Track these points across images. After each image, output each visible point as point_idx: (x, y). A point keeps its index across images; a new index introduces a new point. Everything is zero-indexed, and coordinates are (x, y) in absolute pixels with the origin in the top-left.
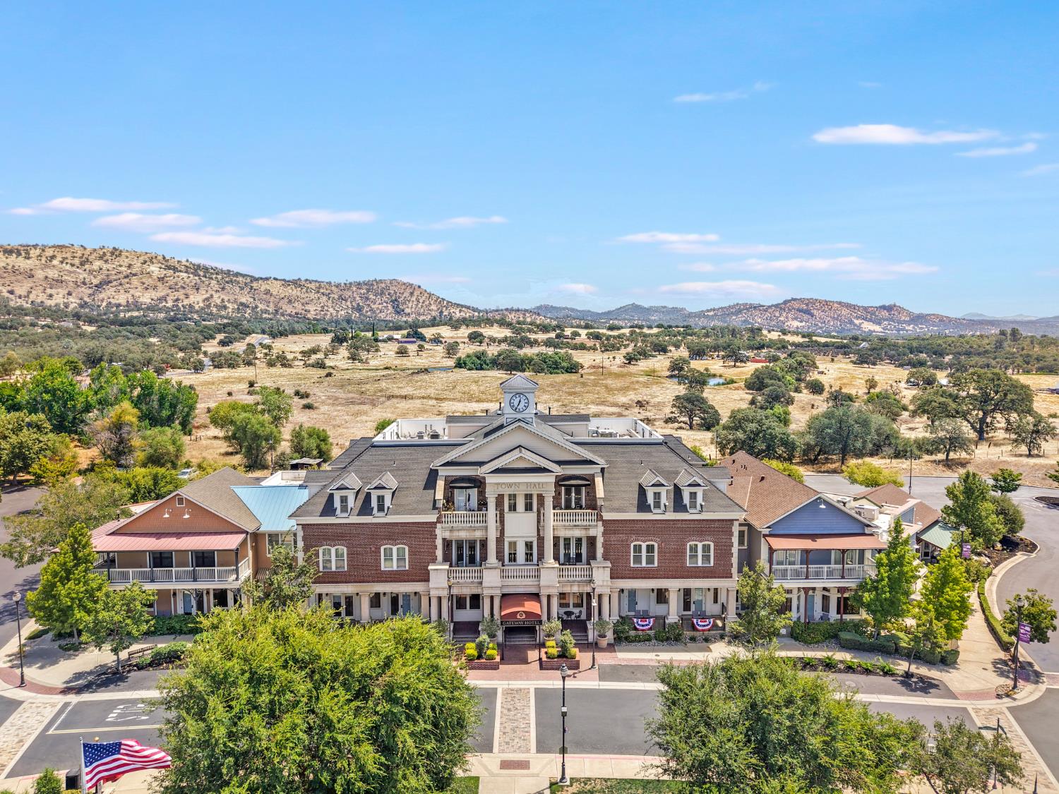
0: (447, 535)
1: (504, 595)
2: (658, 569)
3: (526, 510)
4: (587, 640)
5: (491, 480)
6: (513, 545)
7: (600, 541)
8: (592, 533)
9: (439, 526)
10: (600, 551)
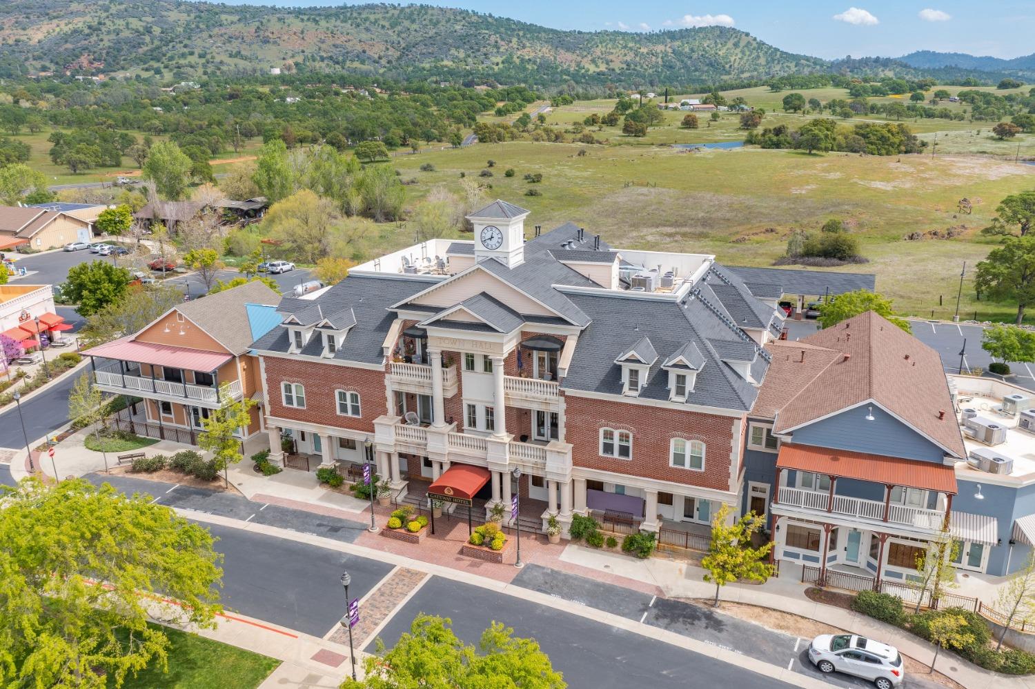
0: (396, 388)
1: (453, 464)
2: (632, 464)
3: (486, 370)
4: (541, 529)
5: (433, 332)
6: (472, 408)
7: (562, 420)
8: (553, 409)
9: (387, 375)
10: (562, 431)
